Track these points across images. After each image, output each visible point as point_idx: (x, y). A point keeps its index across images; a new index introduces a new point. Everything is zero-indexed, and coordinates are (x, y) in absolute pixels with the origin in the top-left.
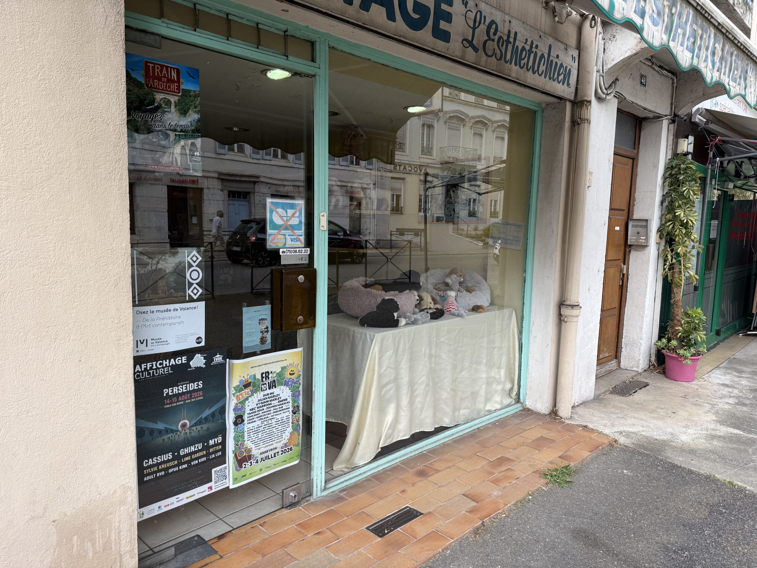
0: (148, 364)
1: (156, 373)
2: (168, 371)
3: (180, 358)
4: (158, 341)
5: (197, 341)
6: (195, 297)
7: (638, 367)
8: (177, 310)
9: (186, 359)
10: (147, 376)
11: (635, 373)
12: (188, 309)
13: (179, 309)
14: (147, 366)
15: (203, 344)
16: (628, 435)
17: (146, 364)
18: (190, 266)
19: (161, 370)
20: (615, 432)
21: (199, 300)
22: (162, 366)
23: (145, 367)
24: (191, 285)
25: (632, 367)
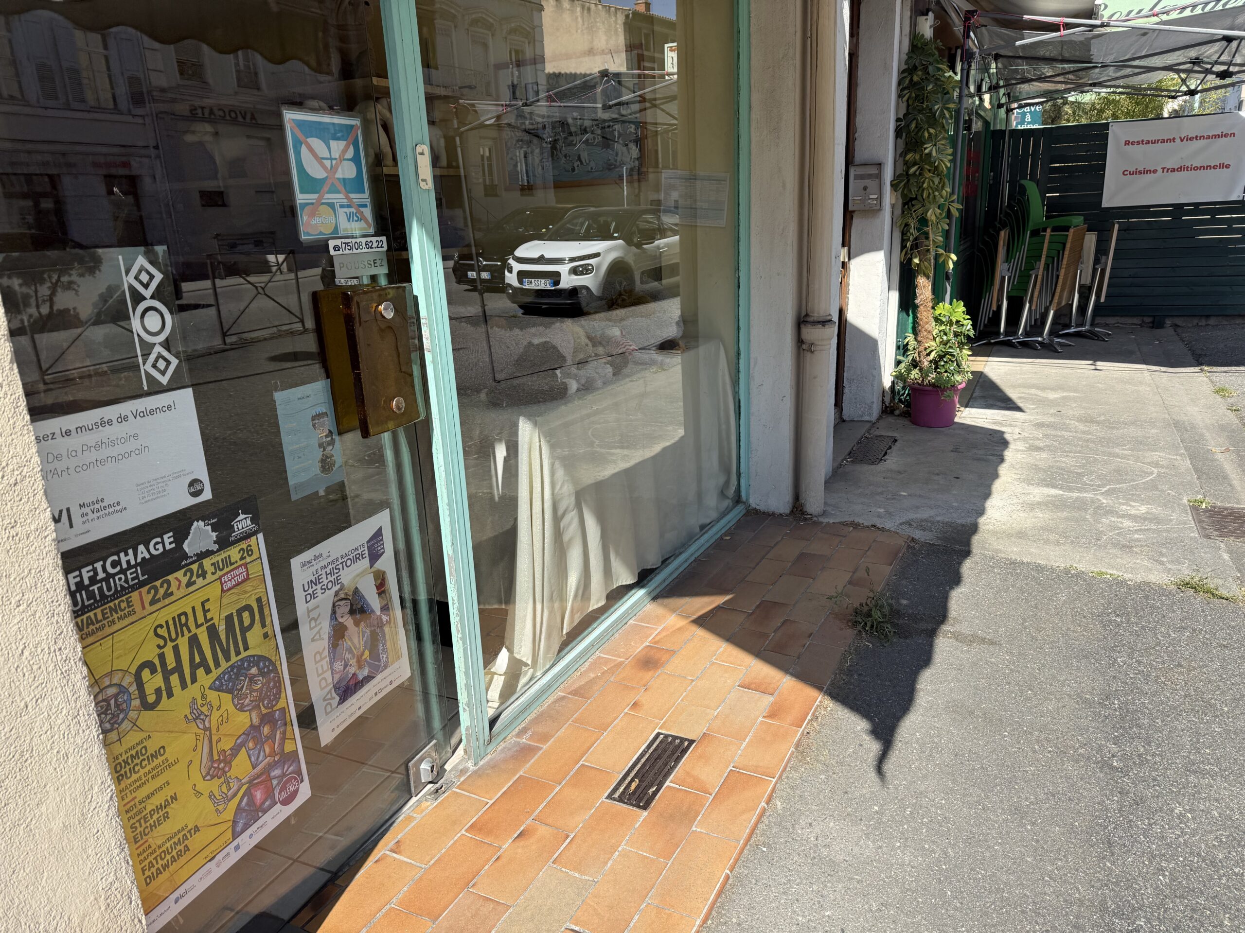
0: (84, 571)
1: (109, 589)
2: (137, 577)
3: (159, 540)
4: (97, 506)
5: (192, 490)
6: (164, 380)
7: (870, 415)
8: (126, 418)
9: (172, 539)
10: (87, 603)
11: (868, 425)
12: (152, 412)
13: (131, 417)
14: (81, 576)
15: (207, 495)
16: (921, 525)
17: (77, 573)
18: (138, 298)
19: (120, 579)
20: (901, 524)
21: (175, 385)
22: (118, 568)
23: (78, 579)
24: (147, 348)
25: (861, 416)
